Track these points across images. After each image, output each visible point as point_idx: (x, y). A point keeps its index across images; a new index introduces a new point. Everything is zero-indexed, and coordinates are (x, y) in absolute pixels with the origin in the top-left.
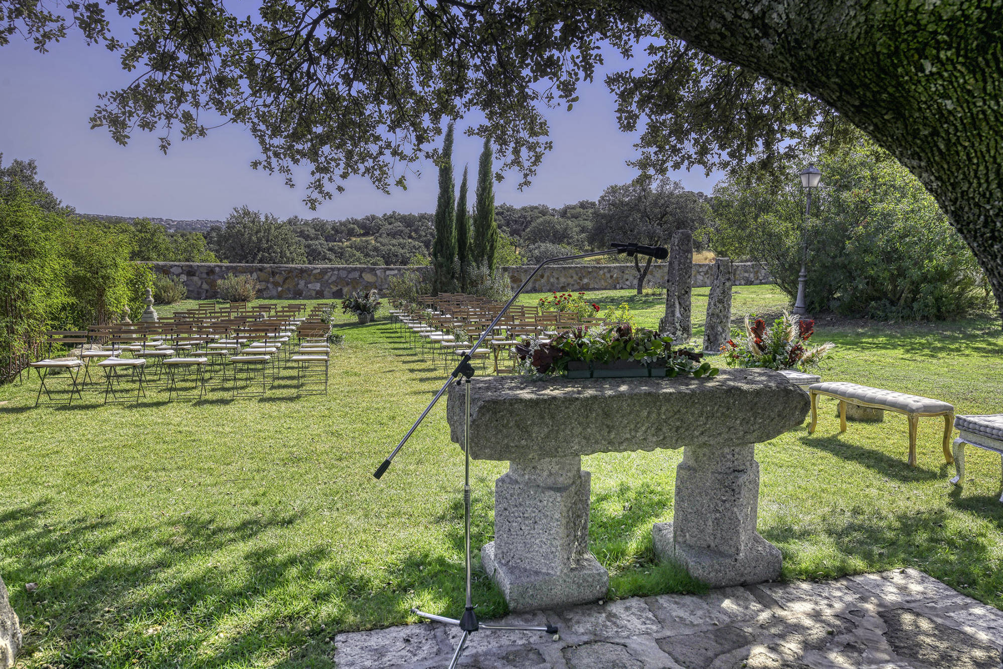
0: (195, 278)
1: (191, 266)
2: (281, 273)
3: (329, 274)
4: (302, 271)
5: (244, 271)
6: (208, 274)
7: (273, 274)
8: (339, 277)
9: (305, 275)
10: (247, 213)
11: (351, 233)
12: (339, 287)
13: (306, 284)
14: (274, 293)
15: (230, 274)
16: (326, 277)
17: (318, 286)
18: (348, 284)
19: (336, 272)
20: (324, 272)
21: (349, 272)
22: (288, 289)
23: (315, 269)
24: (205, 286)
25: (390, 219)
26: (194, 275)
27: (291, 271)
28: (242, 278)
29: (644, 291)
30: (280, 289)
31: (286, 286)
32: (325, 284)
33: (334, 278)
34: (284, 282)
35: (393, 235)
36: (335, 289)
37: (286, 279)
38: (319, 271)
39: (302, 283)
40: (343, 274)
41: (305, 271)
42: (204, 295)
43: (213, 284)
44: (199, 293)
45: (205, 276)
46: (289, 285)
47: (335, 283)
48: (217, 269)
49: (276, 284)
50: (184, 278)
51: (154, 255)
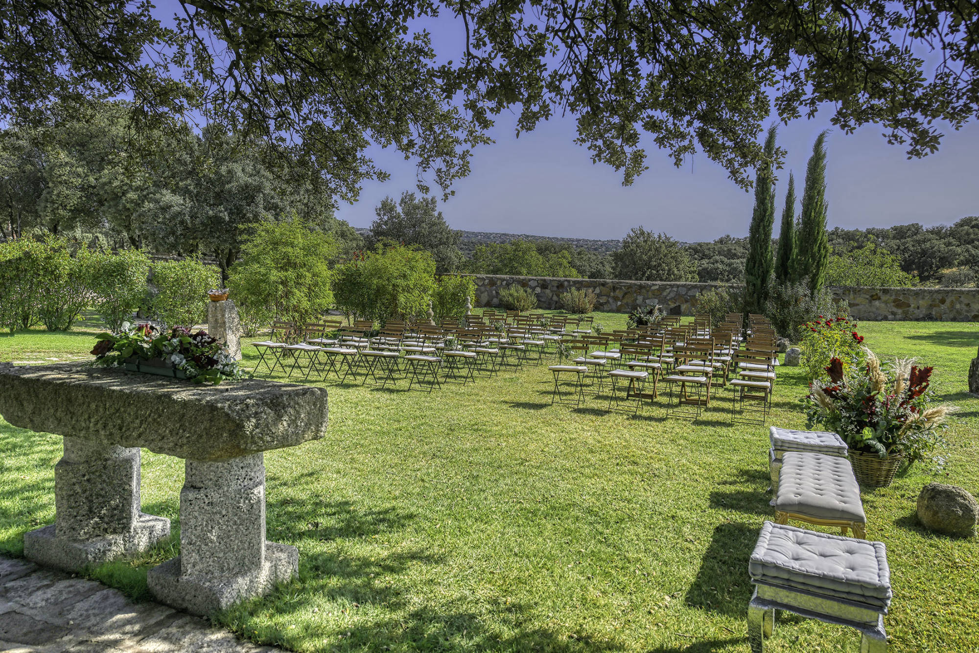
0: (548, 291)
1: (545, 280)
2: (621, 289)
3: (668, 291)
4: (641, 287)
5: (589, 285)
6: (558, 287)
7: (614, 289)
8: (678, 294)
9: (644, 291)
10: (642, 233)
12: (677, 304)
13: (644, 299)
14: (614, 307)
15: (573, 288)
16: (665, 294)
17: (656, 302)
18: (687, 301)
19: (675, 289)
20: (663, 288)
21: (689, 289)
22: (627, 304)
23: (654, 285)
24: (555, 298)
26: (546, 288)
27: (630, 286)
28: (583, 291)
30: (619, 303)
31: (625, 301)
32: (663, 300)
33: (672, 295)
34: (623, 297)
36: (672, 305)
37: (626, 294)
38: (657, 287)
40: (683, 291)
41: (644, 287)
42: (553, 306)
43: (561, 296)
44: (550, 304)
45: (555, 289)
46: (628, 300)
47: (674, 300)
48: (566, 283)
49: (616, 299)
50: (538, 290)
51: (524, 271)
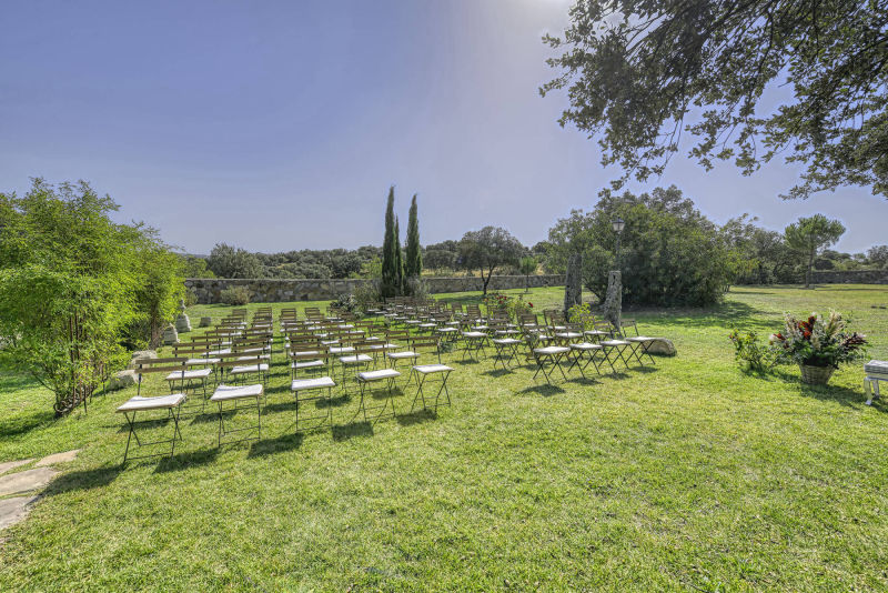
0: (203, 289)
1: (199, 281)
2: (266, 285)
3: (298, 285)
4: (281, 283)
5: (240, 284)
6: (212, 286)
8: (305, 287)
9: (282, 286)
10: (225, 247)
11: (281, 261)
13: (283, 292)
14: (261, 299)
15: (231, 287)
16: (297, 287)
17: (291, 293)
18: (311, 291)
20: (296, 283)
21: (312, 284)
22: (271, 296)
24: (211, 295)
25: (305, 253)
26: (201, 287)
27: (272, 283)
28: (240, 288)
29: (488, 292)
30: (265, 296)
31: (269, 294)
32: (296, 292)
33: (302, 288)
34: (268, 291)
35: (310, 262)
36: (302, 294)
37: (269, 289)
38: (292, 283)
39: (280, 292)
40: (308, 285)
41: (283, 283)
42: (210, 302)
43: (217, 294)
44: (206, 300)
45: (210, 287)
46: (272, 293)
47: (303, 291)
48: (219, 283)
49: (262, 292)
50: (195, 289)
